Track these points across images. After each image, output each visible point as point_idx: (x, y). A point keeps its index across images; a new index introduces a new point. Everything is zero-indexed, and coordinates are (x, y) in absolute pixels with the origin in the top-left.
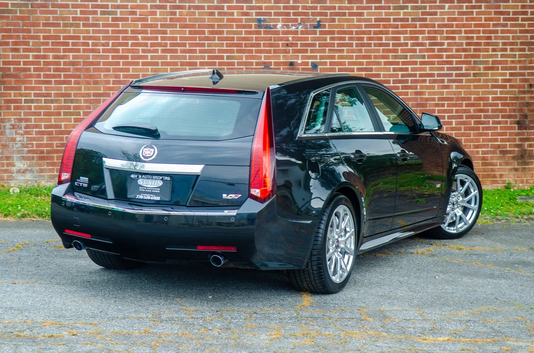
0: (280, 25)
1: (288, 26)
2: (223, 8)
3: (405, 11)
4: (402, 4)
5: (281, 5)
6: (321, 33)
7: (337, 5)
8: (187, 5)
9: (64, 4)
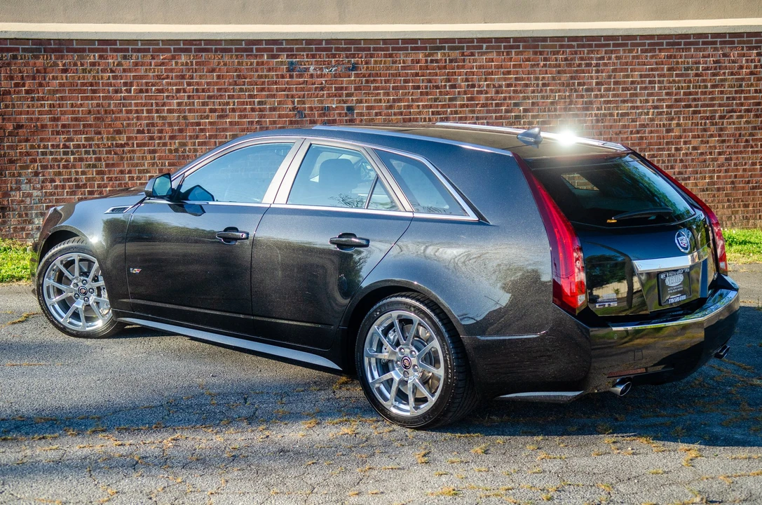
0: (312, 68)
1: (321, 69)
2: (251, 50)
3: (443, 51)
4: (438, 45)
5: (314, 46)
6: (357, 75)
7: (372, 46)
8: (214, 47)
9: (80, 48)
